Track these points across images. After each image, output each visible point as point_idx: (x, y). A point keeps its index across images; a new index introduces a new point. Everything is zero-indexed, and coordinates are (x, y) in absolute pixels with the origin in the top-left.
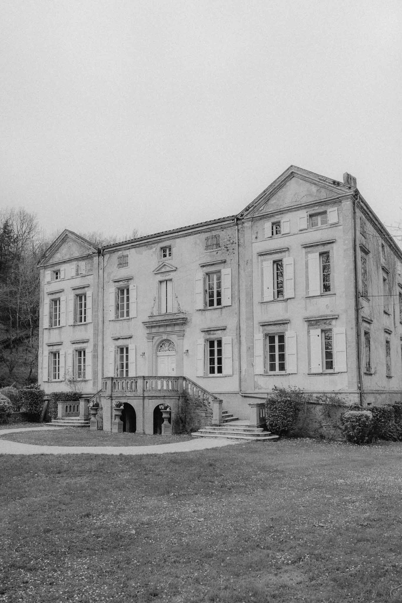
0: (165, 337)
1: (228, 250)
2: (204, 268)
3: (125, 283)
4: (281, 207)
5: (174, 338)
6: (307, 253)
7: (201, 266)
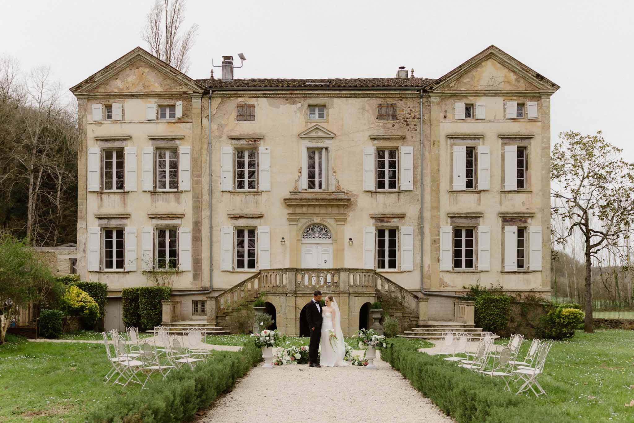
0: (317, 220)
1: (407, 125)
2: (376, 142)
3: (250, 143)
4: (476, 89)
5: (330, 223)
6: (503, 144)
7: (371, 139)
